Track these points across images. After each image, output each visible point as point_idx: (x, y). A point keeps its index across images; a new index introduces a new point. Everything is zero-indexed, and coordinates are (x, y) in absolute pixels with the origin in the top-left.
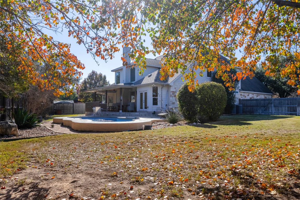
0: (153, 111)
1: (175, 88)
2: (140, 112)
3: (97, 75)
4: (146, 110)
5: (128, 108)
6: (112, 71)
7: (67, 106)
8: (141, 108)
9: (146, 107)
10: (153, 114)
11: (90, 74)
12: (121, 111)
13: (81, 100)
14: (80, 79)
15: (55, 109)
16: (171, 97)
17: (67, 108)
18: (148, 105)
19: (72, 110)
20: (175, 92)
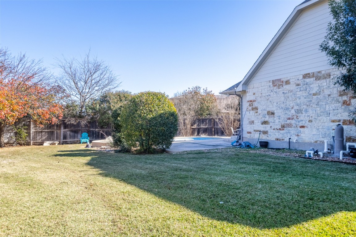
1: (254, 94)
16: (247, 110)
20: (254, 101)
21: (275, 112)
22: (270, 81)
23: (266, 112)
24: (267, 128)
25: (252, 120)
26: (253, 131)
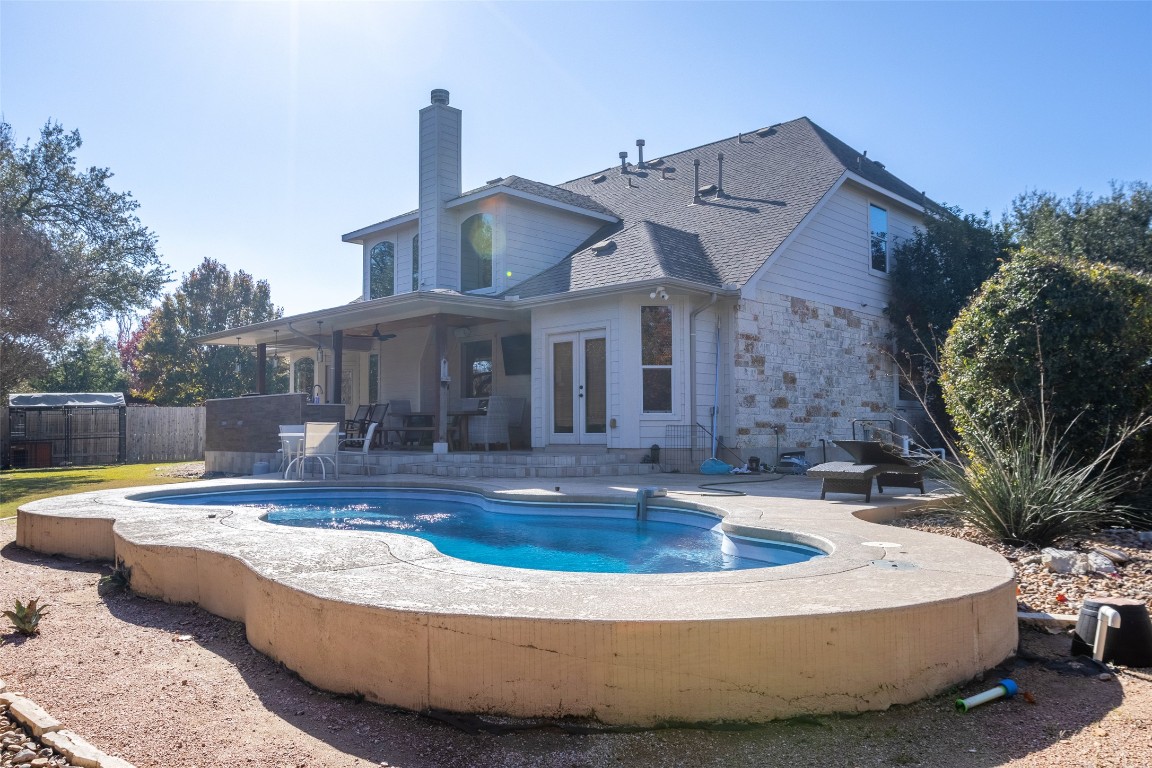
0: (648, 444)
1: (756, 318)
2: (553, 449)
3: (226, 279)
4: (595, 437)
5: (472, 428)
6: (347, 238)
7: (86, 423)
8: (559, 429)
9: (596, 422)
10: (646, 460)
11: (193, 274)
12: (440, 447)
13: (148, 395)
14: (159, 282)
15: (15, 434)
16: (737, 363)
17: (86, 430)
18: (610, 413)
19: (112, 443)
20: (756, 339)
21: (797, 376)
22: (787, 297)
23: (781, 375)
24: (784, 416)
25: (752, 392)
26: (753, 425)
